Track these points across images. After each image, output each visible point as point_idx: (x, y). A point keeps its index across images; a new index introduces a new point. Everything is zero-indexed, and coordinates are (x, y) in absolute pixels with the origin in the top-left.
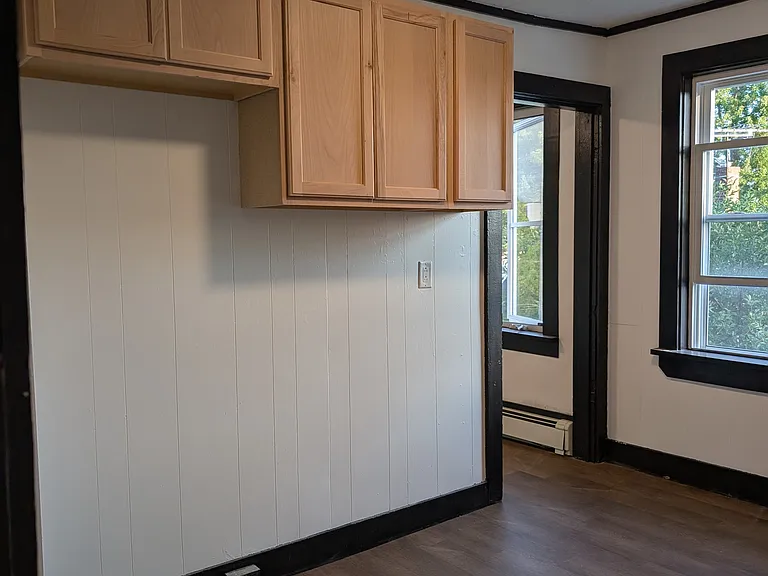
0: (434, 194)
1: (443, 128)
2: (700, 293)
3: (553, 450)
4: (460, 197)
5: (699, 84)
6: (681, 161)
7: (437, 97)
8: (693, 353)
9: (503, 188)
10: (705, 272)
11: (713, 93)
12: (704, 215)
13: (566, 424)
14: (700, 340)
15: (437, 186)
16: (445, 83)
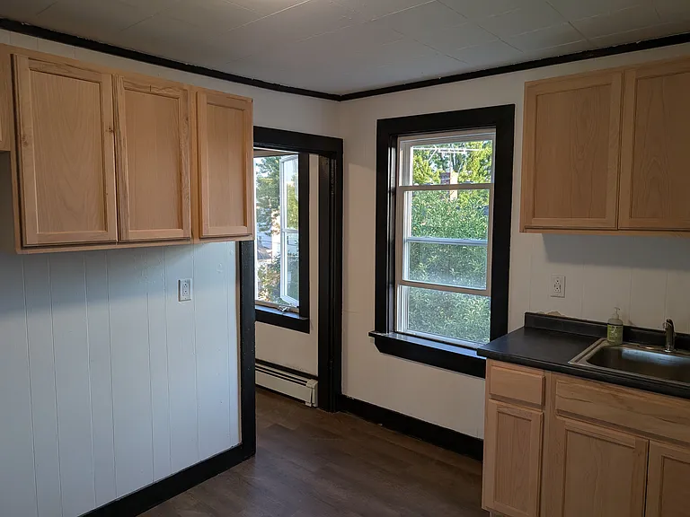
0: (179, 233)
1: (187, 180)
2: (402, 293)
3: (304, 402)
4: (204, 234)
5: (402, 142)
6: (390, 199)
7: (181, 155)
8: (398, 337)
9: (245, 224)
10: (406, 278)
11: (412, 149)
12: (405, 237)
13: (312, 383)
14: (403, 326)
15: (181, 226)
16: (188, 144)
